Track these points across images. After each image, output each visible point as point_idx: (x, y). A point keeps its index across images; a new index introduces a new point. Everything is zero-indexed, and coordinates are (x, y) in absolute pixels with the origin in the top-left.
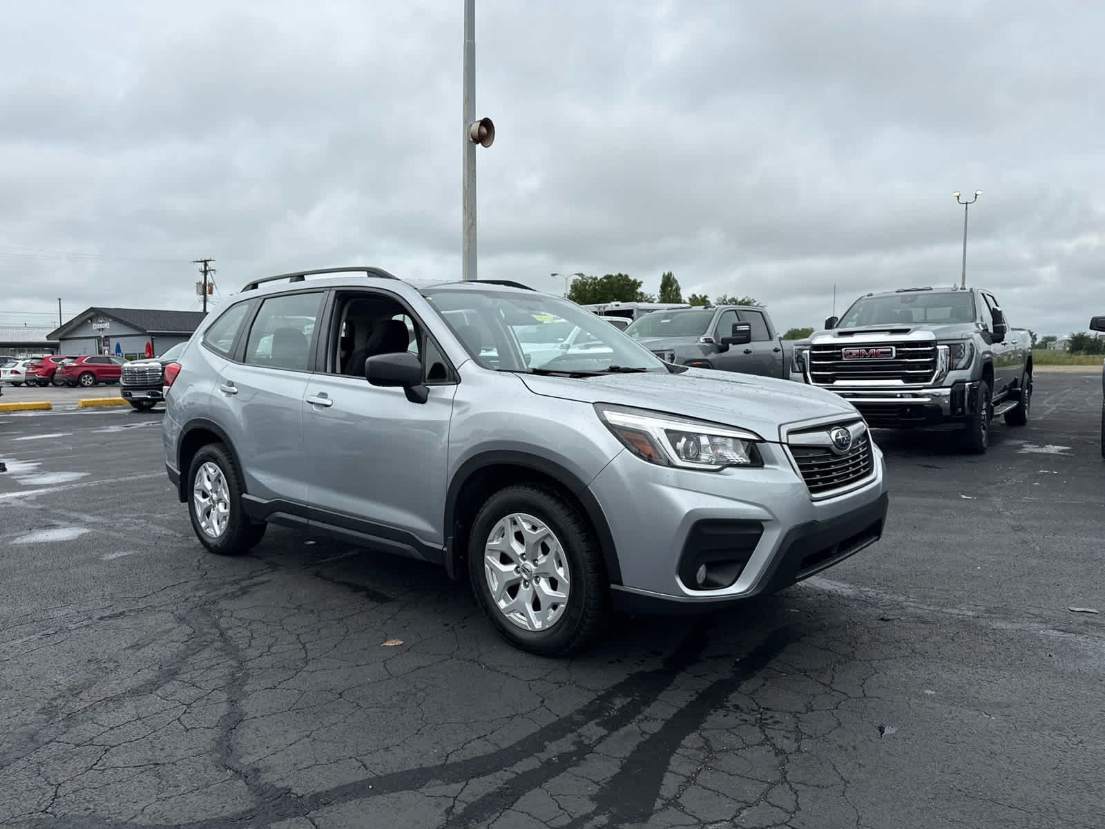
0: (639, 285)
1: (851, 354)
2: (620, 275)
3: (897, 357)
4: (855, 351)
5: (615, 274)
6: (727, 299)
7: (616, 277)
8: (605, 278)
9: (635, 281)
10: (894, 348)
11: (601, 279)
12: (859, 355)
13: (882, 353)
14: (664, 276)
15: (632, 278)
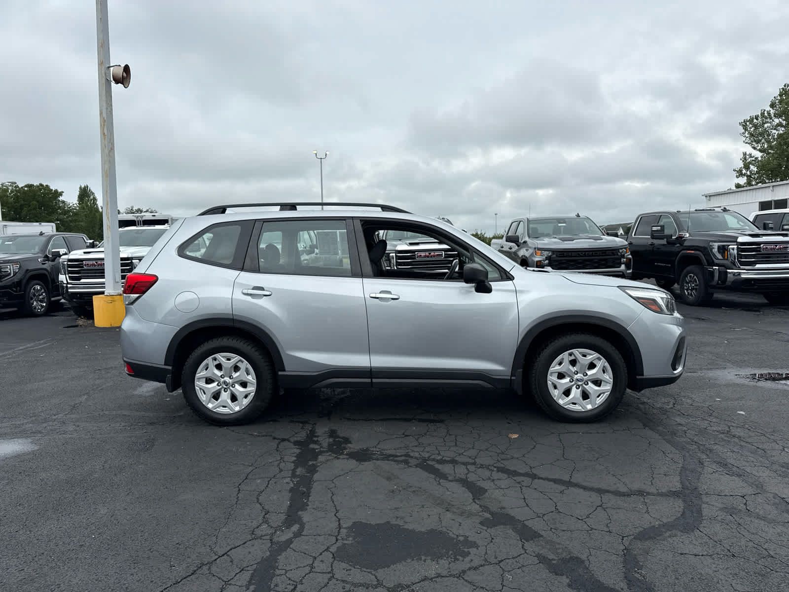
0: (61, 194)
1: (421, 256)
2: (41, 185)
3: (445, 257)
4: (423, 254)
5: (36, 183)
6: (134, 209)
7: (37, 186)
8: (26, 186)
9: (56, 191)
10: (443, 252)
11: (22, 187)
12: (425, 256)
13: (437, 255)
14: (80, 188)
15: (53, 188)
